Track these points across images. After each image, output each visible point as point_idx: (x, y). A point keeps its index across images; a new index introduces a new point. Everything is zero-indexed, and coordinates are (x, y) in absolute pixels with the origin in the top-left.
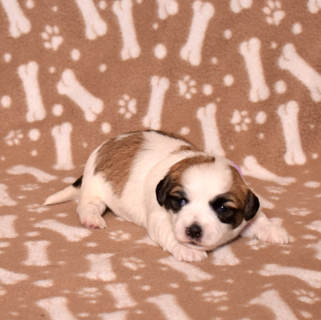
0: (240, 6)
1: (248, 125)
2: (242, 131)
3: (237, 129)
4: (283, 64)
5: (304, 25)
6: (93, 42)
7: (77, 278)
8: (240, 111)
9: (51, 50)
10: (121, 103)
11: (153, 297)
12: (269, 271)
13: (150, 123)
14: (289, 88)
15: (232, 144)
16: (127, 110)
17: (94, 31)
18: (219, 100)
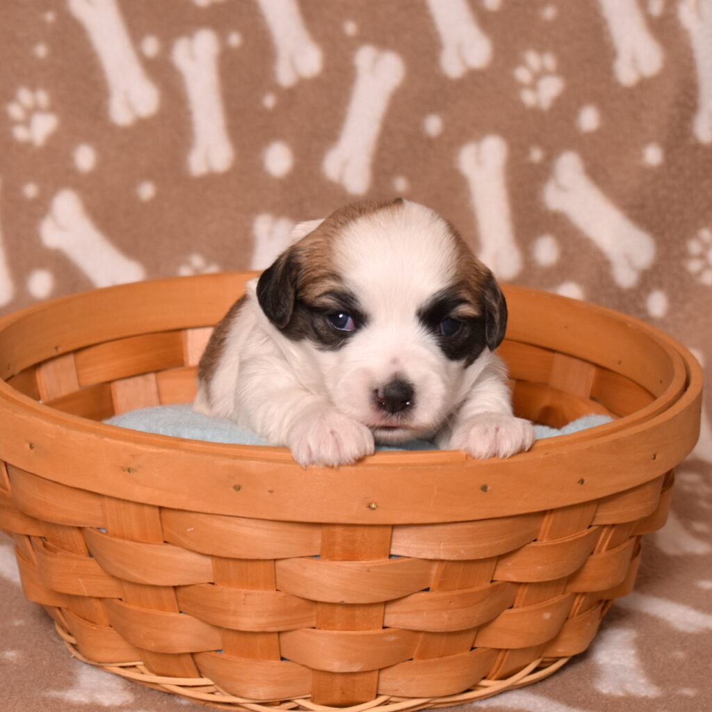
0: (463, 62)
4: (554, 198)
5: (606, 112)
6: (126, 131)
7: (44, 699)
9: (28, 145)
10: (184, 270)
14: (564, 253)
17: (129, 106)
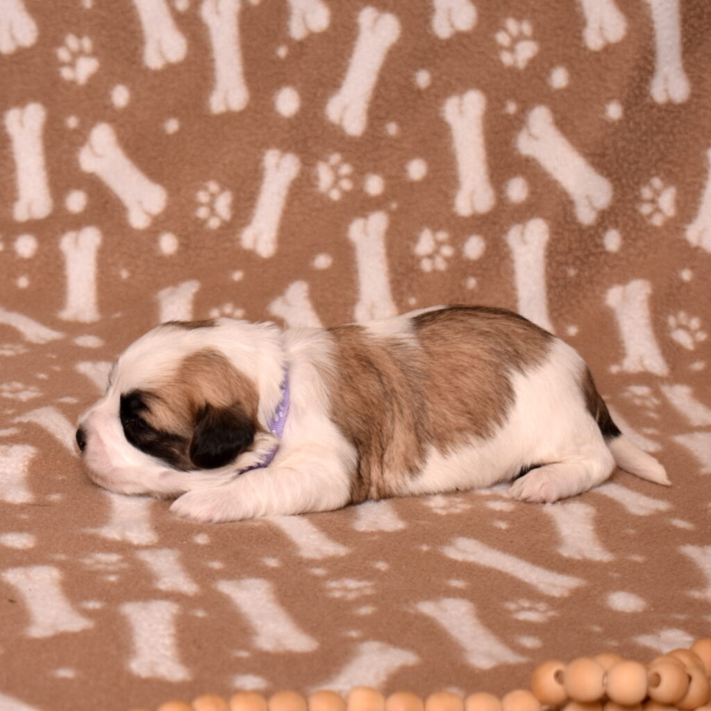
0: (452, 26)
1: (447, 260)
2: (435, 271)
3: (426, 266)
4: (525, 145)
5: (574, 73)
6: (156, 74)
7: (83, 535)
8: (435, 230)
9: (73, 83)
10: (203, 197)
11: (229, 579)
12: (464, 551)
13: (255, 241)
14: (533, 193)
15: (413, 295)
16: (213, 212)
17: (161, 53)
18: (394, 206)
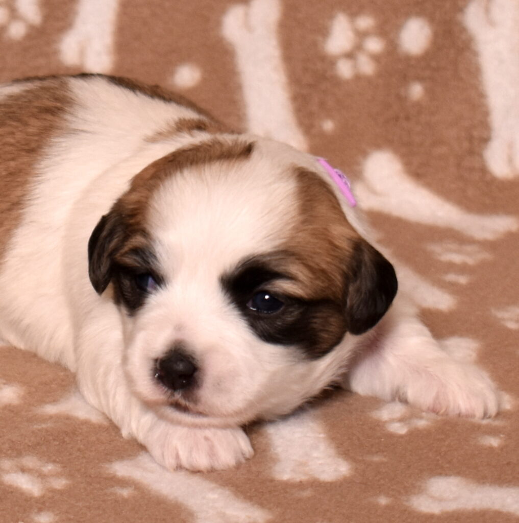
1: (376, 58)
2: (358, 78)
3: (345, 70)
8: (353, 15)
12: (440, 500)
13: (82, 53)
15: (329, 116)
16: (14, 13)
